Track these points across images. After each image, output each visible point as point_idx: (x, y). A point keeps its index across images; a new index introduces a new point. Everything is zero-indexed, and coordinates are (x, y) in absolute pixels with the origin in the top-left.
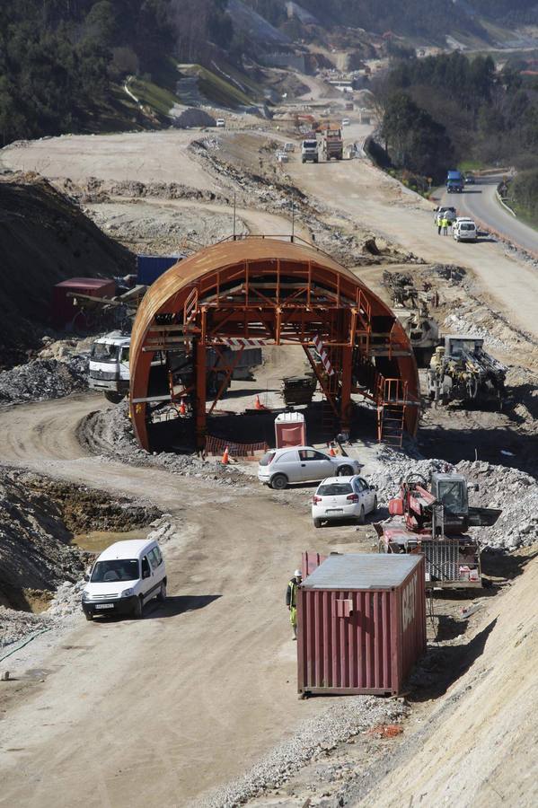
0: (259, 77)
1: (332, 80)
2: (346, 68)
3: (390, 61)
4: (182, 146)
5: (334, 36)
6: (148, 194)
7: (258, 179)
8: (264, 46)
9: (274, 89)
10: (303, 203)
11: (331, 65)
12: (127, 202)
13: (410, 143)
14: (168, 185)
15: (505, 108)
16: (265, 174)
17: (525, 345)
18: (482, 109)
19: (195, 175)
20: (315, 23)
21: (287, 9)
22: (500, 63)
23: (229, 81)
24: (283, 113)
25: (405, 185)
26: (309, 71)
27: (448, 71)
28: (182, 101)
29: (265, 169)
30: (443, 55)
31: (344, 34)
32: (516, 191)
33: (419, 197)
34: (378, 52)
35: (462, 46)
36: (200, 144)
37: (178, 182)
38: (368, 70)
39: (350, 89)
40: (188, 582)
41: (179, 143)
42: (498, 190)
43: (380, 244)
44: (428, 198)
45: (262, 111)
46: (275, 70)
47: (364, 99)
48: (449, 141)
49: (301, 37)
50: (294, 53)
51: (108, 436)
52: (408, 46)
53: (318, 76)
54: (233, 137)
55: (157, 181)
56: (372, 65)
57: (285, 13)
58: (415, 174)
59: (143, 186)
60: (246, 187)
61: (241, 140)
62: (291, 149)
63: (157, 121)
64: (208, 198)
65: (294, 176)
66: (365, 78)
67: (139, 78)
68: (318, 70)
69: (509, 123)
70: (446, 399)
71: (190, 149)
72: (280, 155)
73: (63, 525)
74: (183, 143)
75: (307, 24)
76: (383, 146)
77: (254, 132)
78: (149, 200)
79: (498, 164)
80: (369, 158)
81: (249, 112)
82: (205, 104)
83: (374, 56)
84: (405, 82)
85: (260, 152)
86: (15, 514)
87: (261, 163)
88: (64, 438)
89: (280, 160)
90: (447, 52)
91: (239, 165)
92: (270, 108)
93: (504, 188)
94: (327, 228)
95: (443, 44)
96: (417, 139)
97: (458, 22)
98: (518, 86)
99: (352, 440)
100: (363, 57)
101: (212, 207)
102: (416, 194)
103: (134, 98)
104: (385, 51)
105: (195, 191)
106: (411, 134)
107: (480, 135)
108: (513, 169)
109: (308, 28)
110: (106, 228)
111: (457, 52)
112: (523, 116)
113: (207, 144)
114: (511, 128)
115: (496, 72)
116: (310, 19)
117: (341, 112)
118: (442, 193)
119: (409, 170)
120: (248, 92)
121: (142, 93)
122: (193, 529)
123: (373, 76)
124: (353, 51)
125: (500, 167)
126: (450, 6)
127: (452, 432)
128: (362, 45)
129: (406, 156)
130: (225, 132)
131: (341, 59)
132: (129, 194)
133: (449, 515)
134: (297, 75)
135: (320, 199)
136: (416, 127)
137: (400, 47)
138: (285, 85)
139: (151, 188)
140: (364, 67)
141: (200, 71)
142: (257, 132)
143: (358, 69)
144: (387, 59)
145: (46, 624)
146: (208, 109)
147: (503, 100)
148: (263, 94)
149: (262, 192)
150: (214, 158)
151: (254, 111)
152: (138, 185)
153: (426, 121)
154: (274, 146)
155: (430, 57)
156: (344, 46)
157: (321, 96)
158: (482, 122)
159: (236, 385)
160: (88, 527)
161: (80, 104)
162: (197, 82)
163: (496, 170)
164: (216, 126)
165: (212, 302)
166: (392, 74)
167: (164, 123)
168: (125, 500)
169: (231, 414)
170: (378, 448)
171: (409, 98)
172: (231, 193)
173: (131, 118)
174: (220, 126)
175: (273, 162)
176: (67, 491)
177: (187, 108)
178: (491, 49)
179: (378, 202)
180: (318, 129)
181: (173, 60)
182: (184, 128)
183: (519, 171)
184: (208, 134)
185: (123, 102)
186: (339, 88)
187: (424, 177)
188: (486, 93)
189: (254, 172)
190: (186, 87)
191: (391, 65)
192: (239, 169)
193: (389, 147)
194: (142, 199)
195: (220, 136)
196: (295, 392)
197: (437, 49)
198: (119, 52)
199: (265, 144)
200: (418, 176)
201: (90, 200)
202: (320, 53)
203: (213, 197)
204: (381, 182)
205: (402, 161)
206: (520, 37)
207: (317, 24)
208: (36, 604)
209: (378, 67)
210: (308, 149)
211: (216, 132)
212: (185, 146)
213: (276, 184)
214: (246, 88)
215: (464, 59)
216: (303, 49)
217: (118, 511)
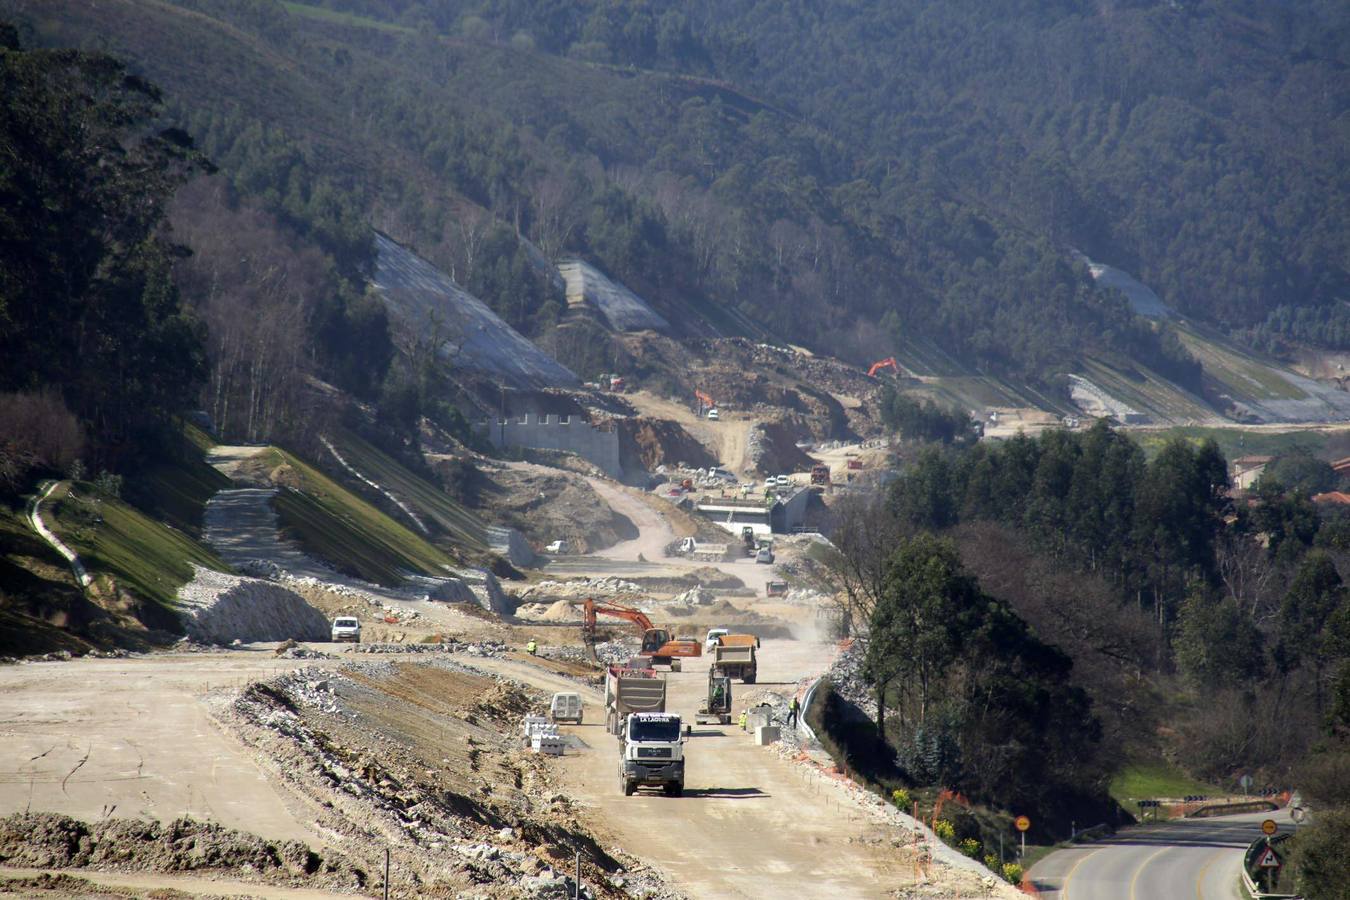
0: (472, 488)
1: (706, 501)
2: (753, 466)
3: (891, 446)
4: (217, 700)
5: (715, 366)
6: (97, 855)
7: (461, 806)
8: (488, 392)
9: (520, 527)
10: (609, 888)
11: (701, 457)
12: (24, 883)
13: (956, 706)
14: (165, 826)
15: (1264, 608)
16: (487, 790)
18: (1189, 605)
19: (256, 793)
20: (656, 329)
21: (564, 283)
22: (1248, 466)
23: (377, 500)
24: (551, 600)
25: (942, 835)
26: (631, 467)
27: (1078, 485)
28: (218, 560)
29: (486, 775)
30: (1063, 437)
31: (746, 364)
32: (1308, 873)
33: (989, 877)
34: (854, 420)
35: (1122, 411)
36: (277, 695)
37: (198, 818)
38: (822, 474)
39: (762, 530)
41: (207, 691)
42: (1249, 865)
44: (1016, 881)
45: (480, 592)
46: (523, 466)
47: (808, 563)
48: (1084, 701)
49: (611, 369)
50: (586, 416)
52: (948, 406)
53: (662, 490)
54: (384, 675)
55: (130, 812)
56: (835, 458)
57: (560, 296)
58: (974, 802)
59: (82, 831)
60: (423, 833)
61: (412, 683)
62: (572, 715)
63: (134, 622)
64: (296, 869)
65: (579, 798)
66: (813, 499)
67: (80, 489)
68: (661, 470)
69: (1279, 654)
71: (242, 710)
72: (535, 732)
74: (219, 690)
75: (632, 329)
76: (871, 710)
77: (455, 657)
78: (101, 877)
79: (1244, 782)
80: (825, 748)
81: (437, 595)
82: (297, 569)
83: (840, 430)
84: (941, 516)
85: (472, 721)
87: (474, 755)
89: (536, 746)
90: (1075, 425)
91: (400, 760)
92: (507, 586)
93: (1268, 860)
95: (1061, 399)
96: (978, 692)
97: (1108, 334)
98: (1307, 539)
100: (806, 434)
102: (977, 865)
103: (62, 549)
104: (877, 416)
105: (253, 846)
106: (959, 674)
107: (1185, 688)
108: (1296, 800)
109: (633, 341)
111: (1104, 427)
112: (1326, 631)
113: (299, 695)
114: (1285, 670)
115: (1232, 494)
116: (639, 315)
117: (733, 600)
118: (1064, 869)
119: (956, 790)
120: (435, 533)
121: (89, 533)
123: (836, 492)
124: (773, 415)
125: (1251, 791)
126: (1083, 287)
128: (802, 396)
129: (944, 743)
130: (360, 659)
131: (735, 439)
132: (33, 859)
134: (595, 484)
135: (666, 873)
136: (975, 652)
137: (923, 404)
138: (556, 513)
139: (109, 836)
140: (805, 463)
141: (282, 467)
142: (464, 659)
143: (789, 471)
144: (884, 443)
146: (304, 584)
147: (1259, 580)
148: (485, 540)
149: (474, 849)
150: (321, 741)
151: (454, 594)
152: (63, 826)
153: (1009, 637)
154: (517, 702)
155: (1021, 439)
156: (745, 398)
157: (672, 551)
158: (1190, 649)
162: (272, 502)
163: (1241, 800)
164: (329, 640)
166: (899, 488)
167: (160, 629)
171: (953, 562)
172: (376, 852)
173: (49, 615)
174: (341, 639)
175: (513, 754)
177: (236, 581)
178: (1215, 423)
179: (855, 889)
180: (663, 651)
181: (195, 435)
182: (225, 644)
183: (1314, 809)
184: (304, 664)
185: (26, 563)
186: (728, 526)
187: (1003, 814)
188: (1200, 555)
189: (453, 785)
190: (233, 517)
191: (895, 460)
192: (400, 776)
193: (889, 714)
194: (76, 874)
195: (343, 671)
197: (1042, 416)
199: (489, 696)
200: (983, 811)
202: (668, 417)
203: (313, 863)
204: (861, 827)
205: (932, 760)
206: (1311, 387)
207: (662, 332)
209: (855, 465)
210: (646, 744)
211: (330, 657)
212: (227, 702)
213: (521, 824)
214: (429, 521)
215: (1128, 448)
216: (615, 405)
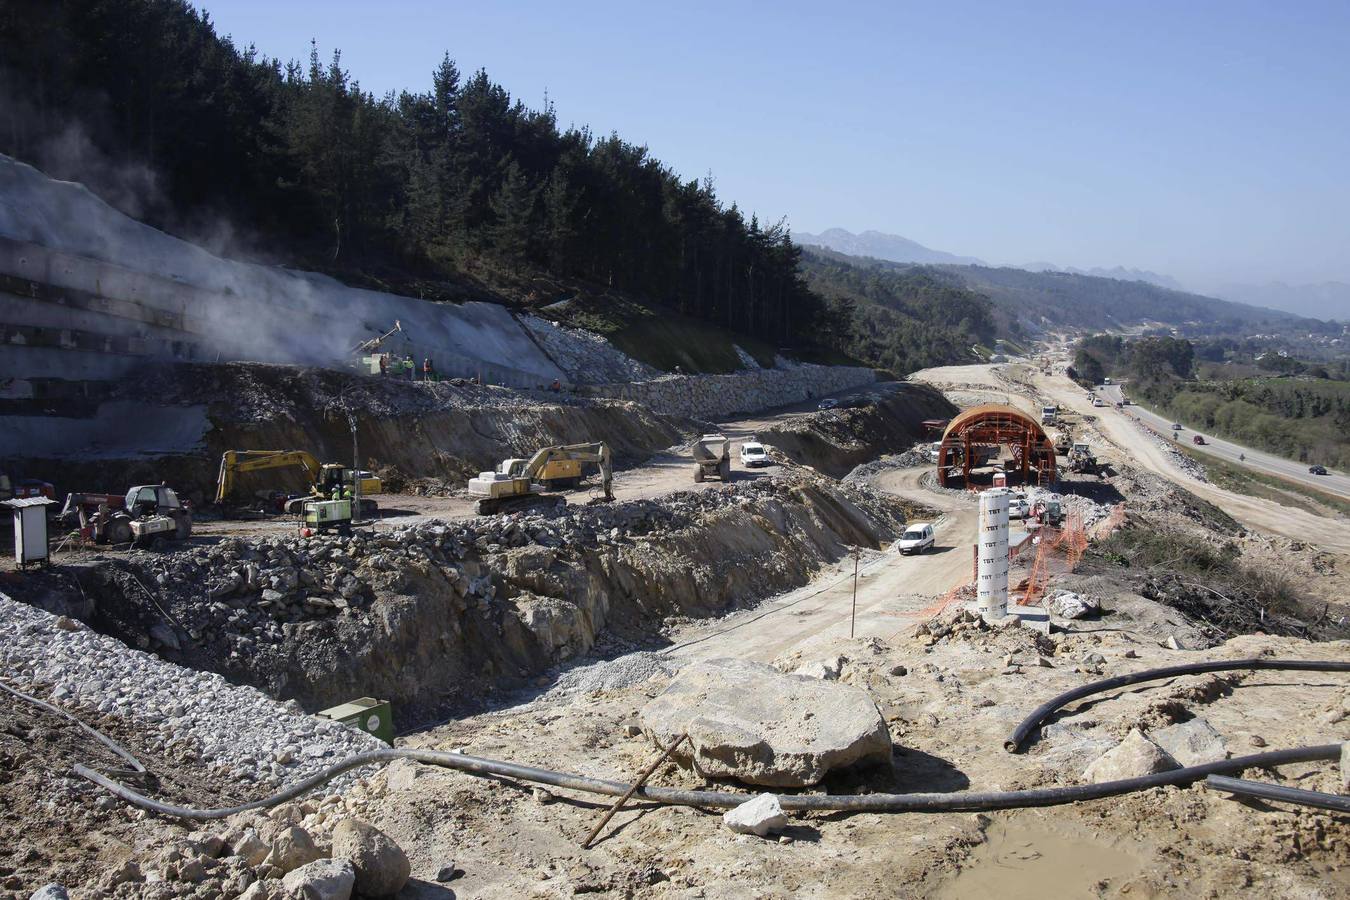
0: (1029, 344)
1: (1058, 345)
2: (1064, 341)
5: (1060, 329)
6: (970, 388)
8: (1032, 333)
9: (1035, 349)
10: (1033, 391)
11: (1058, 340)
12: (962, 391)
13: (1084, 369)
14: (979, 384)
15: (1125, 356)
16: (1021, 380)
17: (1113, 448)
18: (1116, 357)
19: (990, 380)
22: (1125, 339)
23: (1017, 346)
24: (1036, 358)
26: (1050, 342)
27: (1105, 342)
28: (996, 353)
29: (1021, 378)
30: (1103, 336)
31: (1064, 328)
32: (1128, 387)
34: (1078, 335)
35: (1111, 333)
36: (997, 369)
37: (983, 383)
38: (1073, 342)
39: (1065, 349)
40: (945, 541)
41: (989, 369)
42: (1120, 387)
43: (1061, 407)
45: (1028, 357)
46: (1036, 341)
47: (1070, 352)
48: (1102, 368)
49: (1047, 330)
50: (1044, 335)
51: (930, 482)
52: (1090, 333)
53: (1053, 344)
54: (1012, 367)
55: (975, 383)
56: (1075, 340)
57: (1041, 321)
59: (969, 385)
60: (1011, 385)
61: (1016, 367)
62: (1035, 371)
63: (983, 361)
64: (991, 389)
65: (1035, 381)
66: (1071, 345)
67: (979, 345)
68: (1053, 342)
69: (1127, 362)
70: (1073, 469)
71: (992, 371)
72: (1030, 373)
73: (903, 516)
74: (991, 369)
76: (1074, 370)
77: (1023, 364)
78: (970, 390)
79: (1121, 377)
80: (1066, 374)
81: (1023, 357)
82: (1005, 354)
83: (1076, 336)
84: (1086, 346)
85: (1022, 372)
86: (882, 512)
87: (1021, 376)
88: (913, 482)
89: (1030, 375)
90: (1105, 335)
92: (1032, 356)
93: (1123, 386)
94: (1040, 400)
95: (1104, 332)
96: (1088, 369)
97: (1111, 324)
98: (1131, 348)
99: (1028, 485)
100: (1071, 337)
101: (995, 392)
103: (976, 352)
104: (1081, 335)
105: (989, 387)
106: (1085, 366)
107: (1115, 366)
109: (1050, 326)
110: (952, 401)
111: (1108, 335)
113: (1000, 369)
114: (1127, 364)
115: (1123, 343)
116: (1050, 323)
119: (1083, 380)
120: (1024, 350)
121: (980, 351)
122: (954, 519)
123: (1074, 344)
124: (1067, 334)
125: (1124, 378)
127: (1074, 482)
128: (1071, 332)
129: (1083, 374)
130: (1009, 365)
131: (1063, 337)
132: (963, 388)
133: (1051, 516)
134: (1045, 344)
135: (1042, 389)
136: (1088, 363)
137: (1087, 333)
138: (1039, 347)
139: (972, 385)
140: (1072, 340)
141: (1005, 342)
143: (1069, 341)
144: (1081, 338)
145: (884, 556)
146: (1006, 356)
147: (1126, 353)
148: (1030, 350)
149: (1017, 387)
150: (1001, 374)
151: (1025, 357)
152: (967, 384)
153: (1092, 360)
154: (1030, 369)
155: (1098, 337)
156: (1064, 332)
157: (1053, 351)
158: (1117, 361)
159: (990, 462)
160: (913, 517)
161: (955, 355)
162: (1003, 347)
164: (1007, 362)
165: (971, 429)
166: (1082, 343)
167: (988, 361)
168: (929, 507)
169: (982, 474)
170: (1038, 488)
171: (1087, 352)
172: (1004, 387)
173: (974, 360)
175: (1026, 376)
176: (907, 503)
177: (997, 356)
178: (1122, 334)
179: (1065, 392)
181: (994, 338)
182: (993, 363)
184: (1002, 365)
185: (972, 354)
186: (1061, 348)
188: (1118, 350)
190: (998, 348)
191: (1082, 340)
192: (1010, 378)
193: (1076, 371)
194: (968, 390)
195: (1007, 366)
196: (1009, 464)
197: (1101, 334)
198: (971, 336)
199: (1025, 369)
200: (1088, 381)
201: (947, 390)
202: (1054, 335)
203: (996, 389)
205: (1081, 376)
206: (1134, 329)
207: (1053, 325)
208: (883, 547)
209: (1077, 341)
211: (1006, 364)
213: (1024, 384)
215: (1111, 338)
216: (1047, 334)
217: (925, 512)
